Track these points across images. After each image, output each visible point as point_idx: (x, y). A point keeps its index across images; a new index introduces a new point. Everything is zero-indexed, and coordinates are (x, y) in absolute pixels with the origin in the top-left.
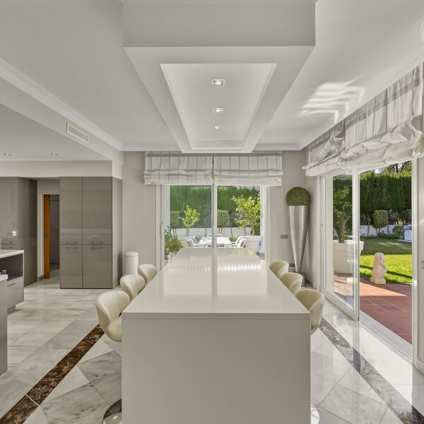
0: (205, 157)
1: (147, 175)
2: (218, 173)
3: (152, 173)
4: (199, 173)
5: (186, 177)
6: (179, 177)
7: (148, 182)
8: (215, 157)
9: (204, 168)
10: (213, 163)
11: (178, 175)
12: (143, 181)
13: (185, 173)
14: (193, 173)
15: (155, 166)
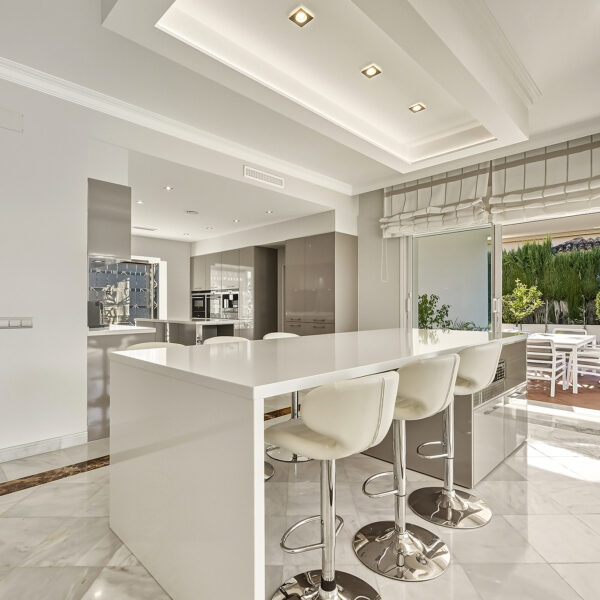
0: (475, 177)
1: (385, 223)
2: (498, 201)
3: (392, 220)
4: (461, 207)
5: (440, 218)
6: (430, 219)
7: (386, 235)
8: (494, 174)
9: (471, 197)
10: (490, 184)
11: (428, 216)
12: (380, 233)
13: (438, 211)
14: (452, 209)
15: (396, 209)
